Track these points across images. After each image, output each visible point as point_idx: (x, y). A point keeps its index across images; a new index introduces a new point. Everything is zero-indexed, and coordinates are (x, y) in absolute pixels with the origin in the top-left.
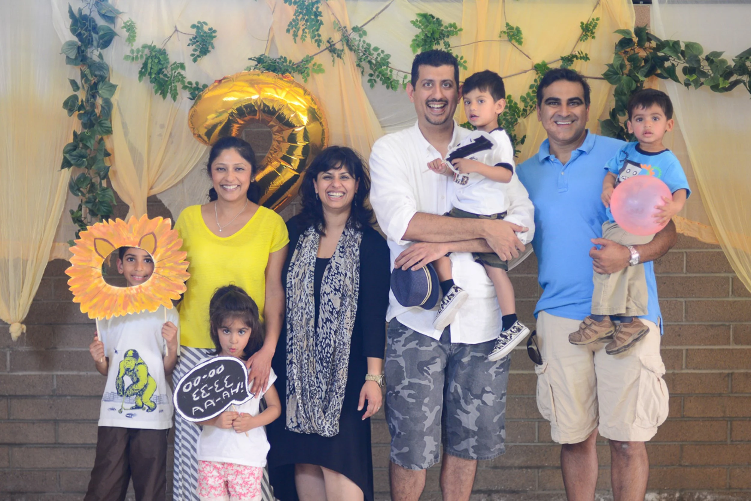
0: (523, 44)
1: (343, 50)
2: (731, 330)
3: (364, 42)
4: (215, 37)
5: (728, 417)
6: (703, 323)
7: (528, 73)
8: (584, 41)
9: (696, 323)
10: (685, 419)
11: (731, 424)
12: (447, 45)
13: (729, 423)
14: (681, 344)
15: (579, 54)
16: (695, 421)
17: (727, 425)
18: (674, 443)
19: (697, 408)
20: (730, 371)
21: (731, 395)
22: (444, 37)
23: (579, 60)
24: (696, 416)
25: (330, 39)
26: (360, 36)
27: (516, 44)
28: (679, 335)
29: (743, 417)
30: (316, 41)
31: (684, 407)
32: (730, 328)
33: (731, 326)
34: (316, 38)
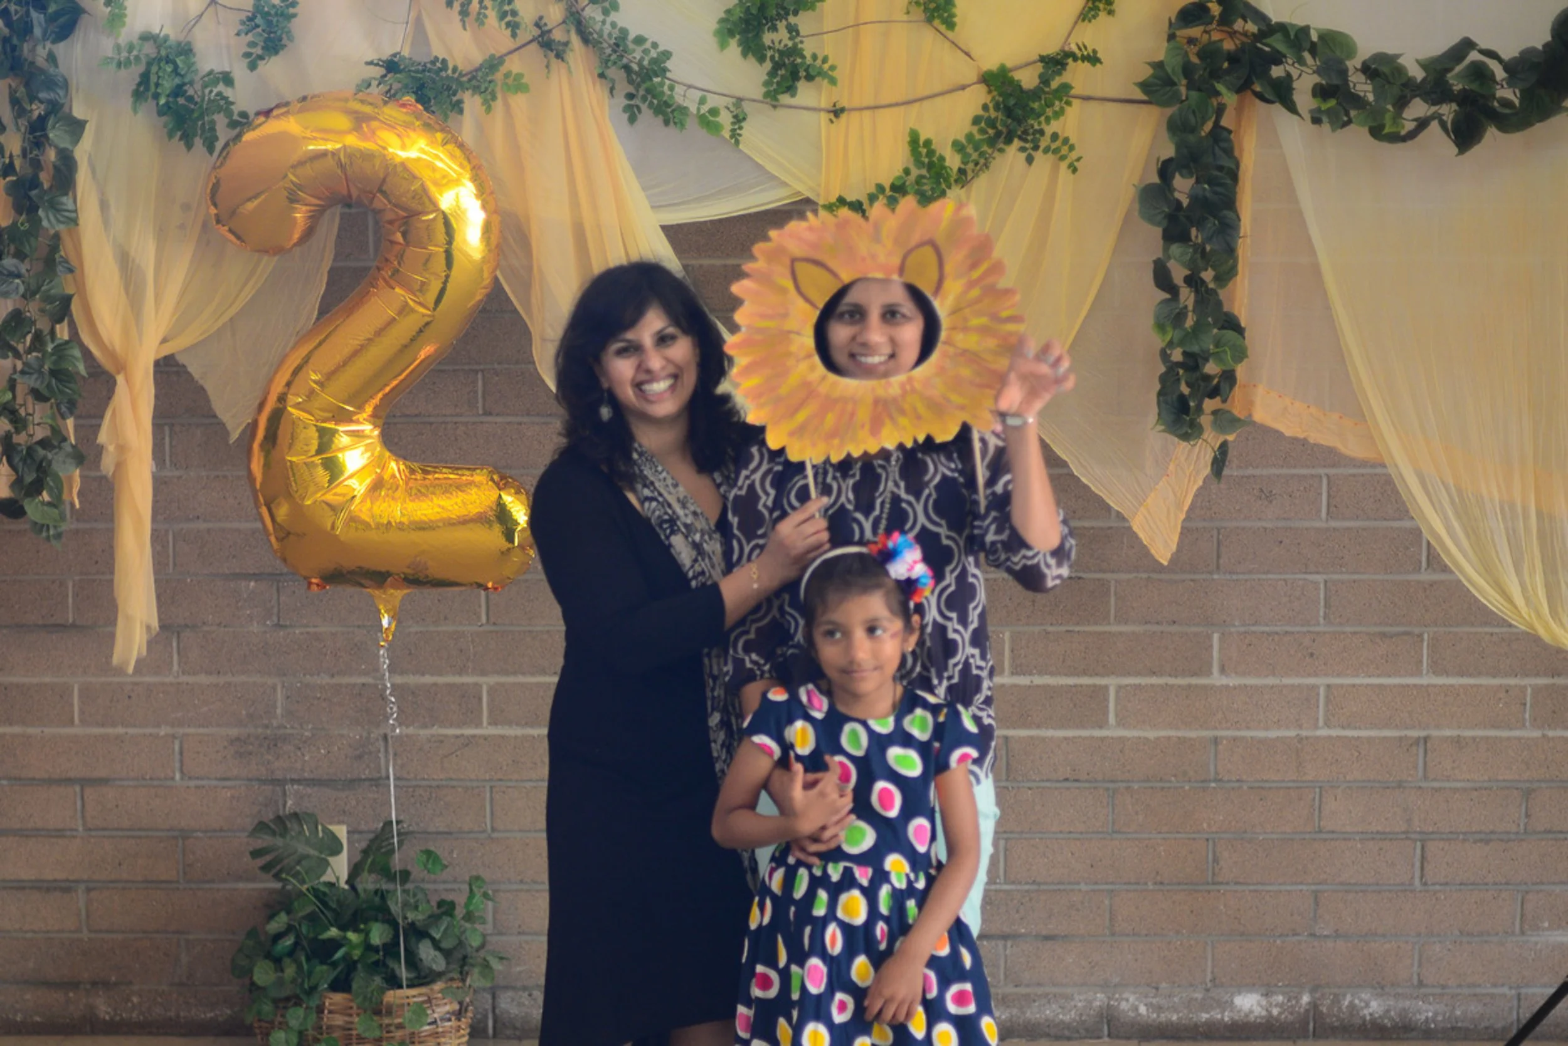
0: (957, 28)
1: (566, 44)
2: (1425, 644)
3: (614, 25)
4: (294, 16)
5: (1415, 832)
6: (1364, 629)
7: (968, 89)
8: (1090, 21)
9: (1348, 629)
10: (1324, 836)
11: (1423, 848)
12: (793, 30)
13: (1419, 844)
14: (1316, 675)
15: (1080, 49)
16: (1345, 839)
17: (1415, 849)
18: (1300, 887)
19: (1350, 812)
20: (1423, 734)
21: (1424, 784)
22: (787, 14)
23: (1080, 62)
24: (1348, 829)
25: (541, 18)
26: (606, 12)
27: (943, 28)
28: (1312, 655)
29: (1451, 833)
30: (508, 25)
31: (1320, 812)
32: (1422, 641)
33: (1426, 636)
34: (509, 18)
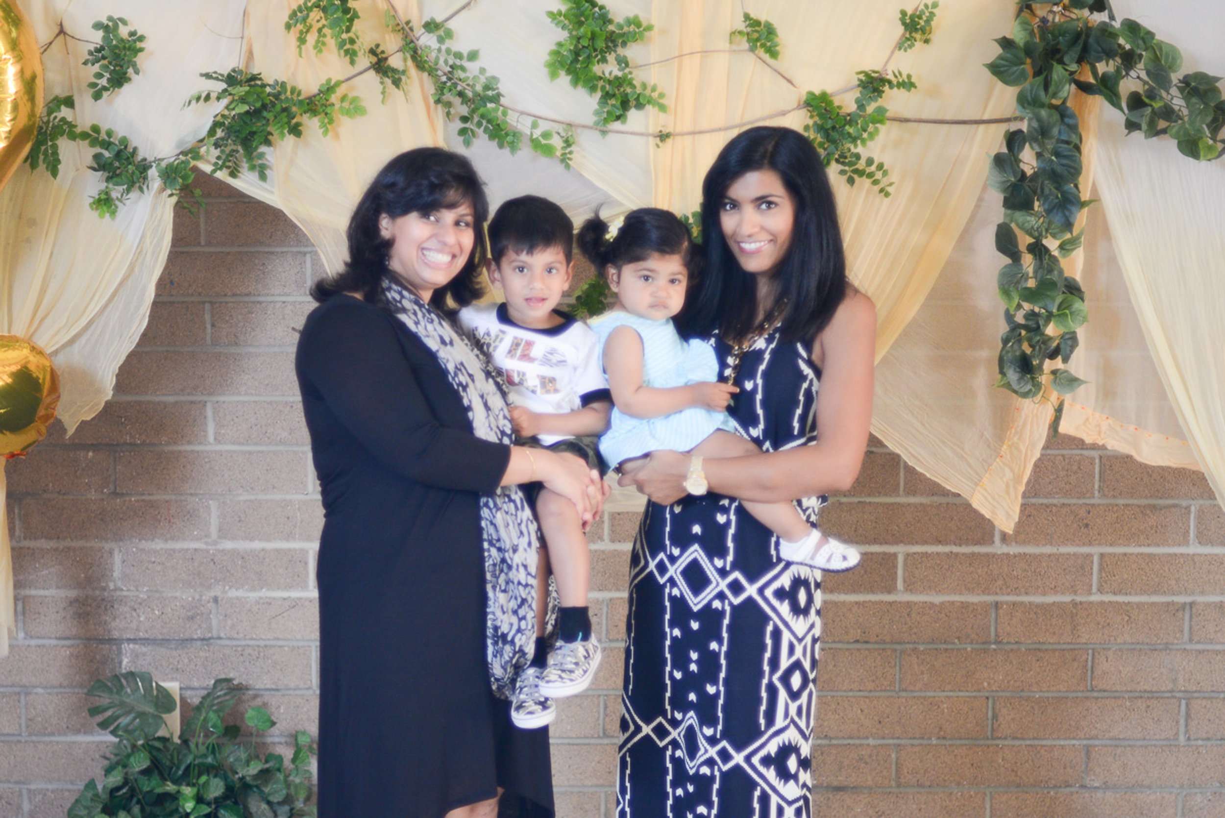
0: (780, 57)
1: (404, 72)
2: (1192, 516)
3: (448, 51)
4: (141, 50)
5: (1180, 691)
6: (1136, 502)
7: (788, 115)
8: (905, 50)
9: (1121, 502)
10: (1095, 694)
11: (1187, 705)
12: (623, 62)
13: (1183, 702)
14: (1090, 544)
15: (896, 76)
16: (1115, 698)
17: (1179, 706)
18: (1073, 742)
19: (1120, 672)
20: (1188, 599)
21: (1188, 647)
22: (616, 46)
23: (895, 89)
24: (1118, 688)
25: (378, 46)
26: (441, 40)
27: (766, 57)
28: (1087, 526)
29: (1213, 691)
30: (347, 52)
31: (1092, 672)
32: (1189, 512)
33: (1193, 509)
34: (348, 46)
